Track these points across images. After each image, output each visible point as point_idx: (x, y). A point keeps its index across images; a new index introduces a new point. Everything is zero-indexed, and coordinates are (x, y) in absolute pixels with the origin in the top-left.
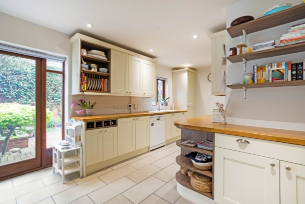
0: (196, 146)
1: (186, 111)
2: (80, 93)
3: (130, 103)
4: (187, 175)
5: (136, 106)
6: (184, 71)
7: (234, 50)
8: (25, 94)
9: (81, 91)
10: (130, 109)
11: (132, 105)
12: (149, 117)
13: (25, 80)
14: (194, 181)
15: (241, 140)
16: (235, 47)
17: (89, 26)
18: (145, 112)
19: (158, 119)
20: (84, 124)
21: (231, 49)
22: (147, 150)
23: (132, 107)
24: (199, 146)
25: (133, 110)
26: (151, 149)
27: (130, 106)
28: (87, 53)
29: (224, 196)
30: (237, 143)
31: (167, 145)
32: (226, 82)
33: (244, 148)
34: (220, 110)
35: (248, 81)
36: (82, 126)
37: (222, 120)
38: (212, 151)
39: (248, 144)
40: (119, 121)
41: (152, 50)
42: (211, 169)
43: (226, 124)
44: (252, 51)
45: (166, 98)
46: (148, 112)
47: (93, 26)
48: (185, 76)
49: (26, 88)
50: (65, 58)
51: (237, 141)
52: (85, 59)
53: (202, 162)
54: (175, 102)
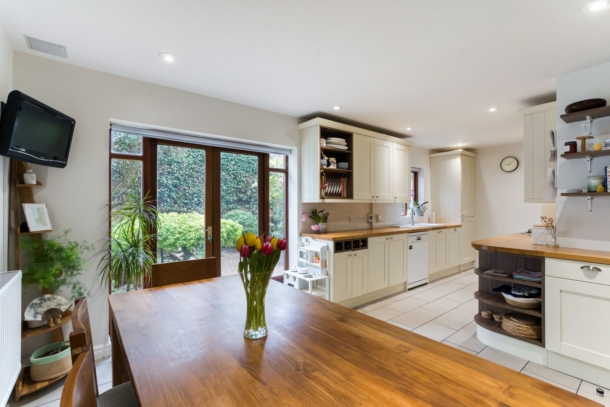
0: (511, 276)
1: (460, 226)
2: (320, 201)
3: (371, 213)
4: (493, 319)
5: (380, 217)
6: (455, 156)
7: (573, 145)
8: (169, 196)
9: (322, 198)
10: (371, 223)
11: (373, 215)
12: (405, 235)
13: (169, 173)
14: (509, 324)
15: (588, 267)
16: (574, 140)
17: (337, 108)
18: (392, 227)
19: (419, 239)
20: (331, 245)
21: (566, 144)
22: (402, 288)
23: (374, 220)
24: (517, 276)
25: (375, 224)
26: (409, 287)
27: (371, 218)
28: (327, 143)
29: (561, 340)
30: (582, 271)
31: (431, 282)
32: (557, 185)
33: (593, 277)
34: (547, 227)
35: (596, 187)
36: (328, 247)
37: (550, 240)
38: (540, 283)
39: (599, 273)
40: (371, 241)
41: (409, 129)
42: (539, 307)
43: (557, 247)
44: (603, 149)
45: (420, 202)
46: (398, 227)
47: (341, 107)
48: (456, 164)
49: (171, 187)
50: (290, 151)
51: (582, 268)
52: (326, 153)
53: (524, 297)
54: (436, 208)
